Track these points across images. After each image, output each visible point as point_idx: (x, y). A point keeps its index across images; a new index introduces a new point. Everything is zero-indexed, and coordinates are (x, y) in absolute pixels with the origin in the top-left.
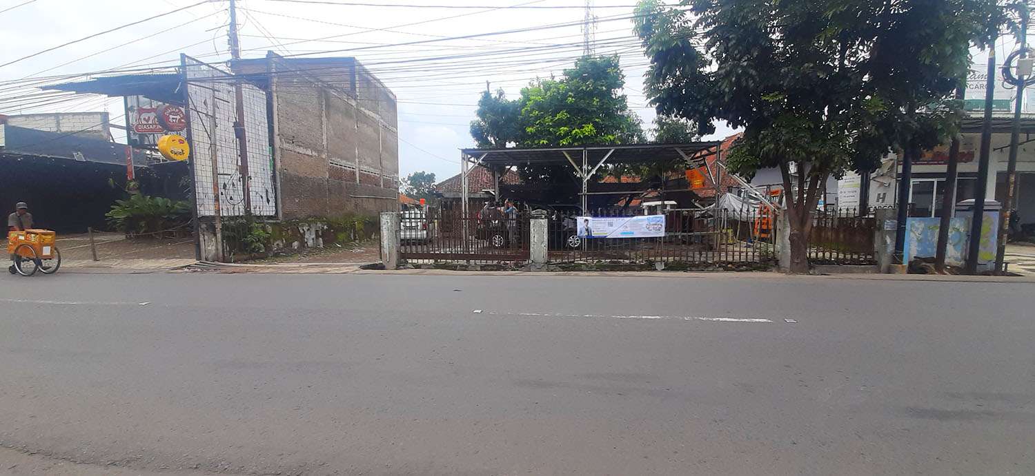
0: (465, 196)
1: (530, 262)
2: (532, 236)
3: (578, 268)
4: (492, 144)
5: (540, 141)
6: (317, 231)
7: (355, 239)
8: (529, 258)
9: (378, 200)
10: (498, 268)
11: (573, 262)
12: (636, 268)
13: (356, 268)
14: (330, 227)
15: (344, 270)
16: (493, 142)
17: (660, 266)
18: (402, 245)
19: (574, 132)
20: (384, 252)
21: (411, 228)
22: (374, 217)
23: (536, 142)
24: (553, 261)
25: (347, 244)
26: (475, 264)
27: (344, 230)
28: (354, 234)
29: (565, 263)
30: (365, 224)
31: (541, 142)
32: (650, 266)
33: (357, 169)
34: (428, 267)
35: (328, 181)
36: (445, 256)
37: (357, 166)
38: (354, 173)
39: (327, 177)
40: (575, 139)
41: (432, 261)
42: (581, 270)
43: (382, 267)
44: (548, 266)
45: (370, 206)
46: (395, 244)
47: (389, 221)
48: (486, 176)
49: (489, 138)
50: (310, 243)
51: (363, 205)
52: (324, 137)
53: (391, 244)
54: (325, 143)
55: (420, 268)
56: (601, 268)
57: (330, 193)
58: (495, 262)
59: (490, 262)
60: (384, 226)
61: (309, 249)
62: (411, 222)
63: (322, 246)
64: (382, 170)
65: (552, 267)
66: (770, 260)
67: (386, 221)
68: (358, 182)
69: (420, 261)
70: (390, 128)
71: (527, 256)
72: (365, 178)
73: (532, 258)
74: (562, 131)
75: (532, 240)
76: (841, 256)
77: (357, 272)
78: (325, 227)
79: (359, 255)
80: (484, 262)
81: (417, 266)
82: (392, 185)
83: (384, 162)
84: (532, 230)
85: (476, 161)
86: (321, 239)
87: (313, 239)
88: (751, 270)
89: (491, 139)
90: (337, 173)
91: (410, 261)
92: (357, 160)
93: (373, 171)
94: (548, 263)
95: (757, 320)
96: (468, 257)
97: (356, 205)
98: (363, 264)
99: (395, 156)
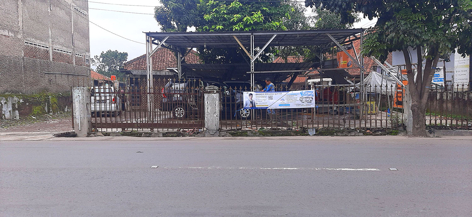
0: (150, 73)
1: (205, 129)
2: (206, 107)
3: (244, 134)
4: (174, 27)
5: (216, 26)
6: (13, 105)
7: (49, 112)
8: (204, 127)
9: (70, 77)
10: (178, 134)
11: (240, 129)
12: (293, 134)
13: (51, 136)
14: (26, 101)
15: (40, 137)
16: (176, 26)
17: (312, 132)
18: (92, 117)
19: (245, 19)
20: (76, 122)
21: (100, 102)
22: (66, 92)
23: (213, 27)
24: (224, 128)
25: (42, 116)
26: (158, 131)
27: (38, 103)
28: (48, 107)
29: (234, 130)
30: (58, 98)
31: (217, 28)
32: (304, 132)
33: (51, 48)
34: (117, 134)
35: (23, 59)
36: (132, 125)
37: (51, 45)
38: (48, 52)
39: (23, 55)
40: (246, 25)
41: (120, 130)
42: (247, 136)
43: (74, 135)
44: (219, 132)
45: (63, 81)
46: (86, 116)
47: (80, 95)
48: (170, 56)
49: (172, 23)
50: (7, 115)
51: (56, 81)
52: (20, 19)
53: (82, 116)
54: (20, 24)
55: (109, 135)
56: (264, 134)
57: (25, 70)
58: (176, 130)
59: (170, 130)
60: (76, 100)
61: (6, 121)
62: (100, 96)
63: (18, 118)
64: (74, 50)
65: (223, 133)
66: (399, 126)
67: (78, 95)
68: (51, 59)
69: (109, 130)
70: (82, 11)
71: (202, 125)
72: (58, 56)
73: (206, 126)
74: (235, 18)
75: (206, 111)
76: (454, 123)
77: (51, 139)
78: (21, 101)
79: (54, 126)
80: (165, 130)
81: (107, 134)
82: (84, 62)
83: (76, 42)
84: (206, 102)
85: (159, 43)
86: (17, 111)
87: (10, 112)
88: (385, 135)
89: (174, 23)
90: (31, 52)
91: (100, 130)
92: (50, 40)
93: (66, 50)
94: (220, 130)
95: (369, 169)
96: (152, 126)
97: (50, 81)
98: (57, 133)
99: (86, 36)
